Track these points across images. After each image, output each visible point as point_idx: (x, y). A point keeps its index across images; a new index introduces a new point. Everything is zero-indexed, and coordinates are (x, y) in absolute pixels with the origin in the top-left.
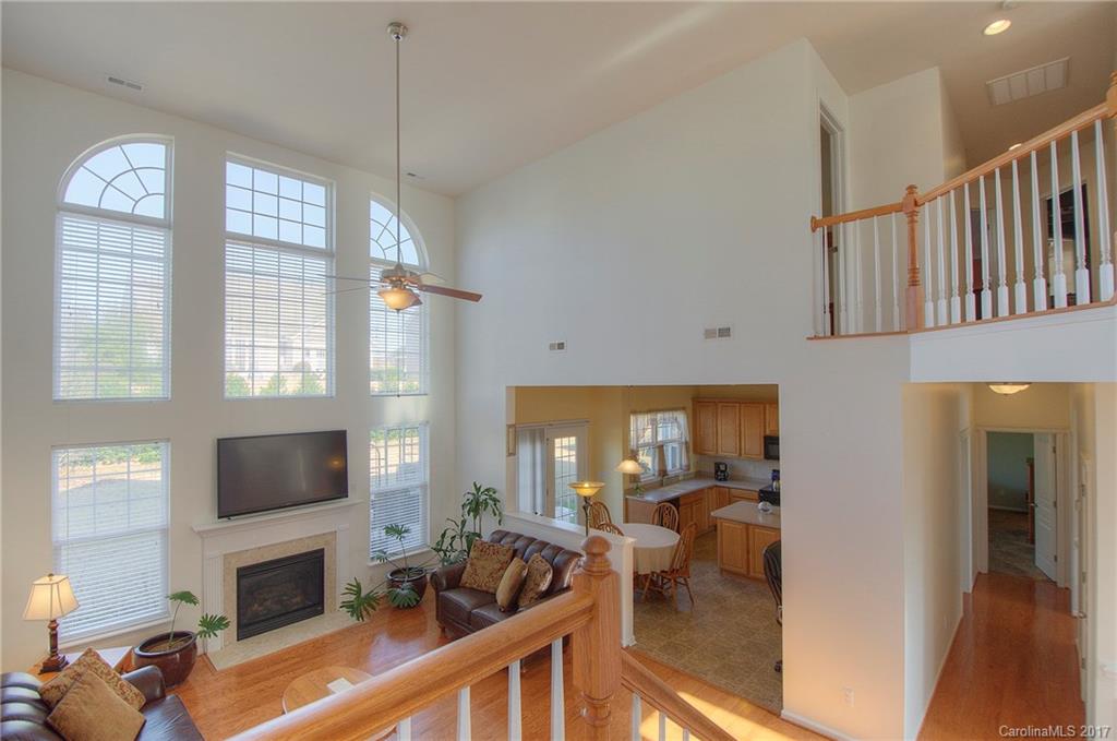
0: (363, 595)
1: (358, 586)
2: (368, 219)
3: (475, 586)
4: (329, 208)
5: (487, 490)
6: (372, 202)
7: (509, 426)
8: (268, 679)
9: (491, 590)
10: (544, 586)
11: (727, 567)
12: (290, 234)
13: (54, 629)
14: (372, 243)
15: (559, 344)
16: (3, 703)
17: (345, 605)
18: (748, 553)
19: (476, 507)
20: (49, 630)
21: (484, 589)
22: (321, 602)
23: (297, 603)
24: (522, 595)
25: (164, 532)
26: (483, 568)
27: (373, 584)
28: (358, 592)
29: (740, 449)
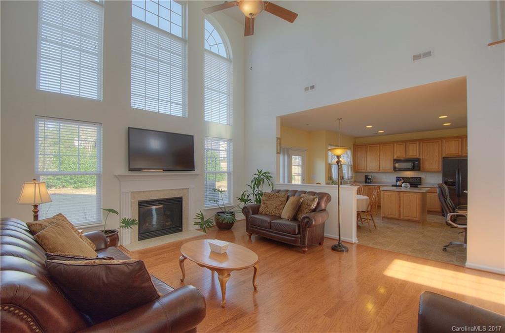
0: (204, 220)
1: (202, 215)
2: (203, 29)
3: (268, 213)
4: (184, 16)
5: (265, 173)
6: (205, 20)
7: (278, 138)
8: (160, 254)
9: (278, 215)
10: (314, 206)
11: (387, 216)
12: (165, 26)
13: (36, 212)
14: (205, 41)
15: (311, 87)
16: (2, 244)
17: (196, 224)
18: (400, 207)
19: (258, 182)
20: (33, 213)
21: (273, 214)
22: (181, 225)
23: (169, 226)
24: (299, 213)
25: (99, 175)
26: (271, 204)
27: (209, 216)
28: (202, 218)
29: (380, 167)
